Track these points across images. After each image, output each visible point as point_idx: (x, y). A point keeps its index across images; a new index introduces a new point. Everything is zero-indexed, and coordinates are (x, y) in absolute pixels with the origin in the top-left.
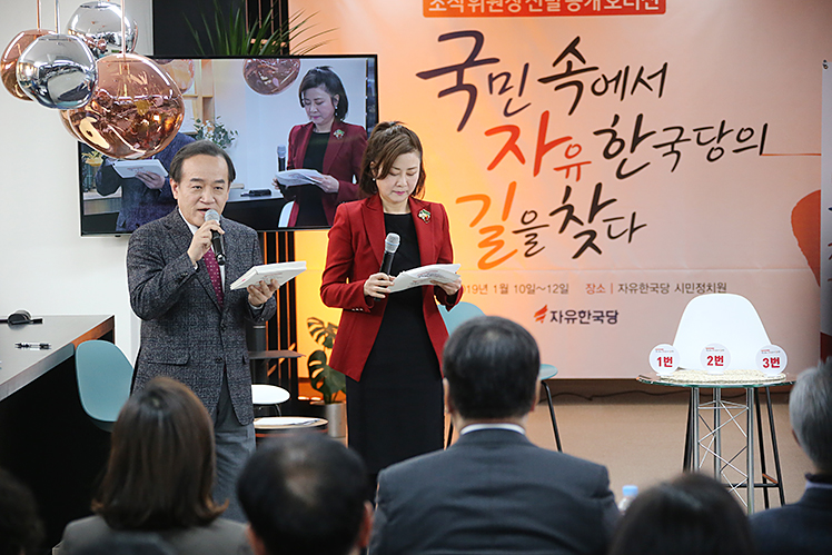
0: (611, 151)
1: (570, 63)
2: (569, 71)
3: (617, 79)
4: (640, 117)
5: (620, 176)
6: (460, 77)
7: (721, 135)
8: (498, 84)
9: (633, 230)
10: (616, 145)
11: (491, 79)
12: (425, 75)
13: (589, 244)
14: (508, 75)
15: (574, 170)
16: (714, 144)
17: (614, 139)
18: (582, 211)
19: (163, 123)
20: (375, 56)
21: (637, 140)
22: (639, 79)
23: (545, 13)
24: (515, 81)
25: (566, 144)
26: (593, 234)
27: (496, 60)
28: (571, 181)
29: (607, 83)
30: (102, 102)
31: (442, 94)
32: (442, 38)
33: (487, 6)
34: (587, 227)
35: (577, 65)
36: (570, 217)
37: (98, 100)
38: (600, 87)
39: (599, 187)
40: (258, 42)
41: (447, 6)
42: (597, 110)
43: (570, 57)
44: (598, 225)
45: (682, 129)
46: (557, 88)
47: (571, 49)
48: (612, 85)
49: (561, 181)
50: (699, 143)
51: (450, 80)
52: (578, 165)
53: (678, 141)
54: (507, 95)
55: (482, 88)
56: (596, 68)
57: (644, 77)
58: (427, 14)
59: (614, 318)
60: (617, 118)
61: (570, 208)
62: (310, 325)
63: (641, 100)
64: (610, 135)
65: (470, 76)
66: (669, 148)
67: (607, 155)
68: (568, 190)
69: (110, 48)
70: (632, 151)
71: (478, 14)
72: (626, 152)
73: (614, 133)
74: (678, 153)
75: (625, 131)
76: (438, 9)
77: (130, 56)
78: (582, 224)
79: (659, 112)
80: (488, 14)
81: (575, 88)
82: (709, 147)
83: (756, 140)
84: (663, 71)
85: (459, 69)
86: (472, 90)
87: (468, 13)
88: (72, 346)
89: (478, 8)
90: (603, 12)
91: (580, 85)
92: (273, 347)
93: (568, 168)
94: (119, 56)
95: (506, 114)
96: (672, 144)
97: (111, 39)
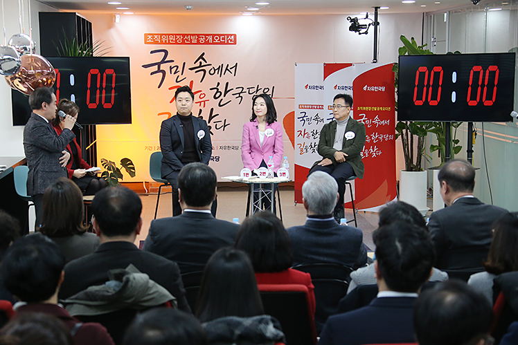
0: (217, 96)
1: (201, 63)
2: (200, 66)
3: (219, 69)
4: (227, 83)
5: (220, 105)
6: (159, 67)
7: (257, 90)
8: (174, 70)
9: (225, 126)
10: (219, 94)
11: (171, 68)
12: (145, 66)
14: (178, 67)
15: (203, 103)
17: (217, 92)
19: (47, 82)
20: (129, 58)
21: (226, 92)
22: (227, 69)
23: (191, 43)
24: (180, 69)
25: (200, 93)
27: (173, 61)
28: (202, 107)
29: (215, 70)
31: (152, 74)
32: (152, 52)
33: (169, 41)
35: (203, 63)
38: (212, 72)
39: (212, 109)
40: (82, 52)
41: (153, 40)
42: (211, 81)
43: (201, 60)
44: (212, 124)
45: (243, 88)
46: (196, 72)
47: (201, 57)
48: (217, 71)
49: (198, 107)
50: (249, 93)
51: (155, 68)
52: (204, 101)
53: (241, 92)
54: (177, 74)
55: (168, 72)
56: (211, 65)
57: (229, 68)
58: (146, 43)
59: (218, 160)
60: (219, 84)
62: (102, 161)
63: (227, 77)
64: (216, 90)
65: (163, 67)
66: (238, 95)
67: (215, 98)
68: (201, 110)
70: (224, 96)
71: (166, 43)
72: (222, 97)
73: (218, 89)
74: (242, 97)
75: (222, 89)
76: (150, 41)
77: (33, 55)
79: (234, 82)
80: (169, 43)
81: (203, 72)
82: (253, 95)
83: (270, 92)
84: (236, 66)
85: (158, 64)
86: (164, 72)
87: (162, 43)
88: (12, 168)
89: (166, 41)
90: (213, 44)
91: (205, 71)
93: (200, 102)
94: (29, 55)
95: (177, 82)
96: (239, 94)
97: (25, 49)
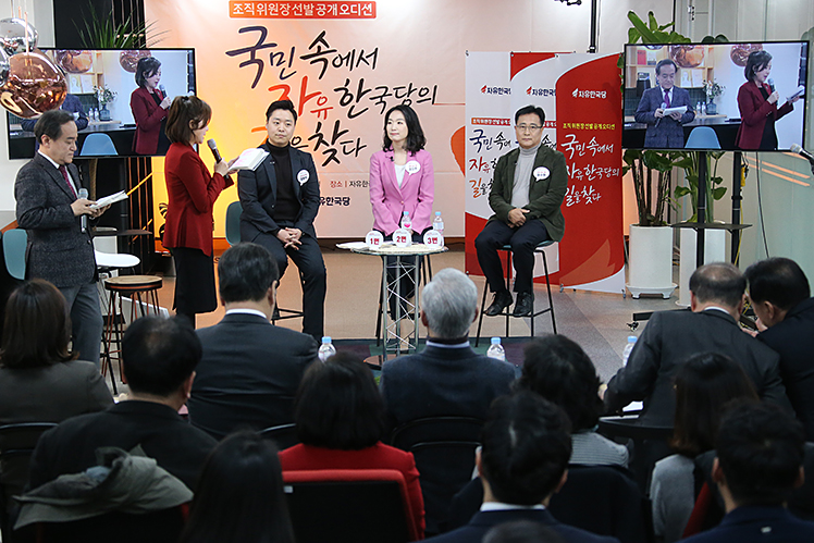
0: (345, 101)
1: (319, 47)
2: (319, 52)
3: (348, 57)
4: (362, 81)
5: (350, 116)
6: (253, 55)
7: (410, 92)
8: (276, 59)
9: (358, 149)
10: (348, 97)
11: (272, 56)
12: (231, 54)
13: (332, 157)
14: (282, 54)
15: (322, 112)
16: (406, 97)
17: (346, 94)
18: (328, 138)
19: (54, 98)
20: (193, 50)
21: (360, 94)
22: (361, 58)
23: (304, 17)
24: (287, 58)
25: (318, 96)
26: (334, 151)
27: (275, 45)
28: (321, 119)
29: (342, 59)
30: (15, 82)
31: (242, 65)
32: (241, 31)
33: (268, 12)
34: (331, 147)
35: (324, 49)
36: (321, 141)
37: (11, 82)
38: (338, 62)
39: (338, 122)
40: (122, 37)
41: (244, 11)
42: (336, 76)
43: (319, 43)
44: (337, 146)
45: (387, 88)
46: (312, 63)
47: (320, 38)
48: (345, 61)
49: (315, 119)
50: (397, 97)
51: (247, 56)
52: (325, 110)
53: (384, 95)
54: (282, 66)
55: (267, 62)
56: (335, 51)
57: (364, 56)
58: (232, 16)
59: (347, 202)
60: (348, 81)
61: (321, 135)
62: (161, 208)
63: (362, 71)
64: (344, 92)
65: (259, 54)
66: (379, 100)
67: (342, 104)
68: (320, 124)
69: (20, 48)
70: (357, 101)
71: (263, 16)
72: (354, 102)
73: (347, 90)
74: (385, 103)
75: (353, 89)
76: (238, 12)
77: (32, 54)
78: (328, 145)
79: (373, 78)
80: (269, 16)
81: (323, 63)
82: (403, 99)
83: (430, 95)
84: (375, 53)
85: (252, 50)
86: (261, 63)
87: (257, 15)
89: (263, 13)
90: (339, 17)
91: (325, 61)
92: (137, 227)
93: (319, 111)
95: (281, 78)
96: (381, 97)
97: (21, 42)
